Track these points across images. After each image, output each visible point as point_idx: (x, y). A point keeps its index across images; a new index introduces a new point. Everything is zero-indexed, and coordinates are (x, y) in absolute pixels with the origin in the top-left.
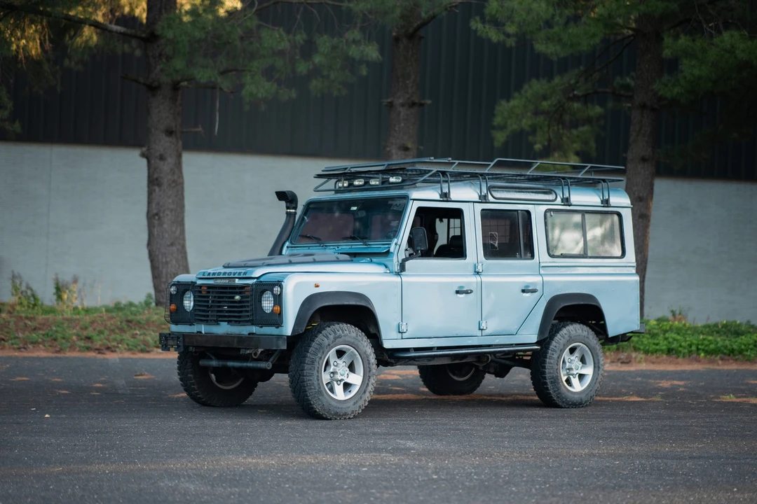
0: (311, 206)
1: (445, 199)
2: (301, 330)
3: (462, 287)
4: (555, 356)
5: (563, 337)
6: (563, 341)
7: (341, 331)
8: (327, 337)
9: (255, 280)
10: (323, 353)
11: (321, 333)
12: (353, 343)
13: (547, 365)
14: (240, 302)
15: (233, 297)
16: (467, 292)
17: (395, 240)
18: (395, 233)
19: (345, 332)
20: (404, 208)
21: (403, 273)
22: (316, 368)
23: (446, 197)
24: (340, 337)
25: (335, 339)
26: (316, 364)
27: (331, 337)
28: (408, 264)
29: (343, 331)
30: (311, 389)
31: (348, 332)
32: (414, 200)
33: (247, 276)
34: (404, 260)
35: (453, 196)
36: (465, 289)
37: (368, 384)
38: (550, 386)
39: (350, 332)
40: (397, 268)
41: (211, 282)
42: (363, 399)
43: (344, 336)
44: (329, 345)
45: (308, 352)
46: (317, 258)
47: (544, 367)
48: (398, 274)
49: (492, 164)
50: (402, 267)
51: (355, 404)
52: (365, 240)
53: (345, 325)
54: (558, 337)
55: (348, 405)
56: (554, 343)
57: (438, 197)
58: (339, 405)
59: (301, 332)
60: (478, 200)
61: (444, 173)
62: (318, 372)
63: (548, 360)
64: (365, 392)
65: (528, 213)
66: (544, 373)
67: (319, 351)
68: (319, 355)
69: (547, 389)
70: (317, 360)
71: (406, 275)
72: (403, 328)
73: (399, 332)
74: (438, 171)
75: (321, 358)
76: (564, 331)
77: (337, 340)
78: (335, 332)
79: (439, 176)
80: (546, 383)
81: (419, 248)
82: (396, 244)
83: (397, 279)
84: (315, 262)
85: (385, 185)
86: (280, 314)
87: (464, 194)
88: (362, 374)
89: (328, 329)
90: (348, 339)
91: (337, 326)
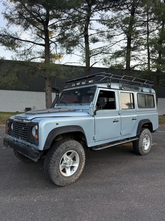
0: (64, 93)
1: (109, 88)
2: (48, 147)
3: (115, 120)
4: (142, 140)
5: (143, 133)
6: (143, 135)
7: (69, 145)
8: (62, 149)
9: (30, 121)
10: (60, 157)
11: (59, 147)
12: (75, 149)
13: (139, 143)
14: (24, 130)
15: (22, 128)
16: (117, 121)
17: (92, 103)
18: (92, 100)
19: (71, 144)
20: (95, 90)
21: (95, 116)
22: (56, 165)
23: (110, 87)
24: (68, 147)
25: (66, 148)
26: (56, 163)
27: (64, 148)
28: (97, 112)
29: (70, 144)
30: (53, 176)
31: (72, 144)
32: (99, 87)
33: (27, 119)
34: (95, 111)
35: (112, 87)
36: (116, 121)
37: (81, 165)
38: (140, 150)
39: (73, 144)
40: (93, 114)
41: (17, 120)
42: (79, 173)
43: (71, 146)
44: (63, 152)
45: (52, 157)
46: (61, 110)
47: (138, 144)
48: (93, 116)
49: (123, 77)
50: (95, 114)
51: (76, 176)
52: (80, 103)
53: (71, 141)
54: (142, 133)
55: (72, 178)
56: (141, 136)
57: (107, 87)
58: (68, 179)
59: (48, 148)
60: (119, 89)
61: (109, 78)
62: (57, 166)
63: (139, 141)
64: (80, 169)
65: (133, 94)
66: (138, 146)
67: (58, 157)
68: (58, 158)
69: (139, 150)
70: (57, 161)
71: (96, 117)
72: (96, 138)
73: (94, 140)
74: (107, 77)
75: (58, 160)
76: (143, 132)
77: (67, 149)
78: (66, 145)
79: (107, 79)
80: (139, 149)
81: (102, 106)
82: (92, 104)
83: (93, 118)
84: (60, 112)
85: (87, 83)
86: (38, 139)
87: (115, 86)
88: (79, 162)
89: (63, 144)
90: (72, 147)
91: (67, 142)
